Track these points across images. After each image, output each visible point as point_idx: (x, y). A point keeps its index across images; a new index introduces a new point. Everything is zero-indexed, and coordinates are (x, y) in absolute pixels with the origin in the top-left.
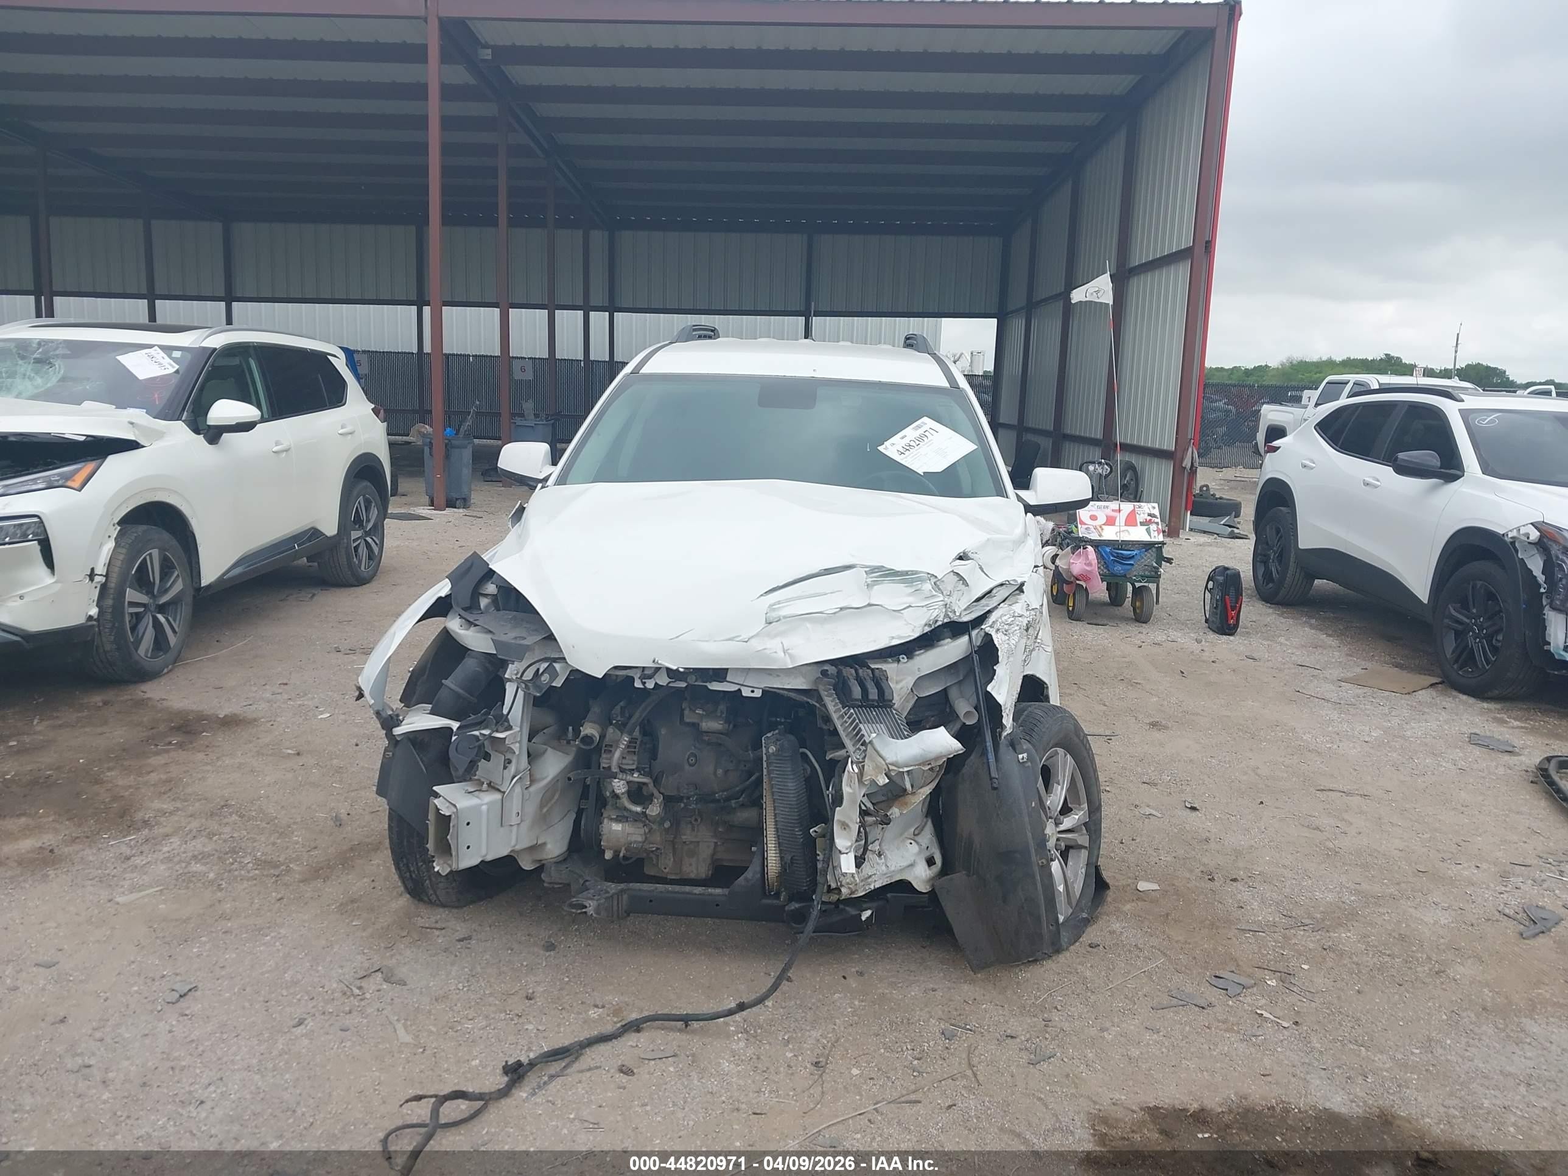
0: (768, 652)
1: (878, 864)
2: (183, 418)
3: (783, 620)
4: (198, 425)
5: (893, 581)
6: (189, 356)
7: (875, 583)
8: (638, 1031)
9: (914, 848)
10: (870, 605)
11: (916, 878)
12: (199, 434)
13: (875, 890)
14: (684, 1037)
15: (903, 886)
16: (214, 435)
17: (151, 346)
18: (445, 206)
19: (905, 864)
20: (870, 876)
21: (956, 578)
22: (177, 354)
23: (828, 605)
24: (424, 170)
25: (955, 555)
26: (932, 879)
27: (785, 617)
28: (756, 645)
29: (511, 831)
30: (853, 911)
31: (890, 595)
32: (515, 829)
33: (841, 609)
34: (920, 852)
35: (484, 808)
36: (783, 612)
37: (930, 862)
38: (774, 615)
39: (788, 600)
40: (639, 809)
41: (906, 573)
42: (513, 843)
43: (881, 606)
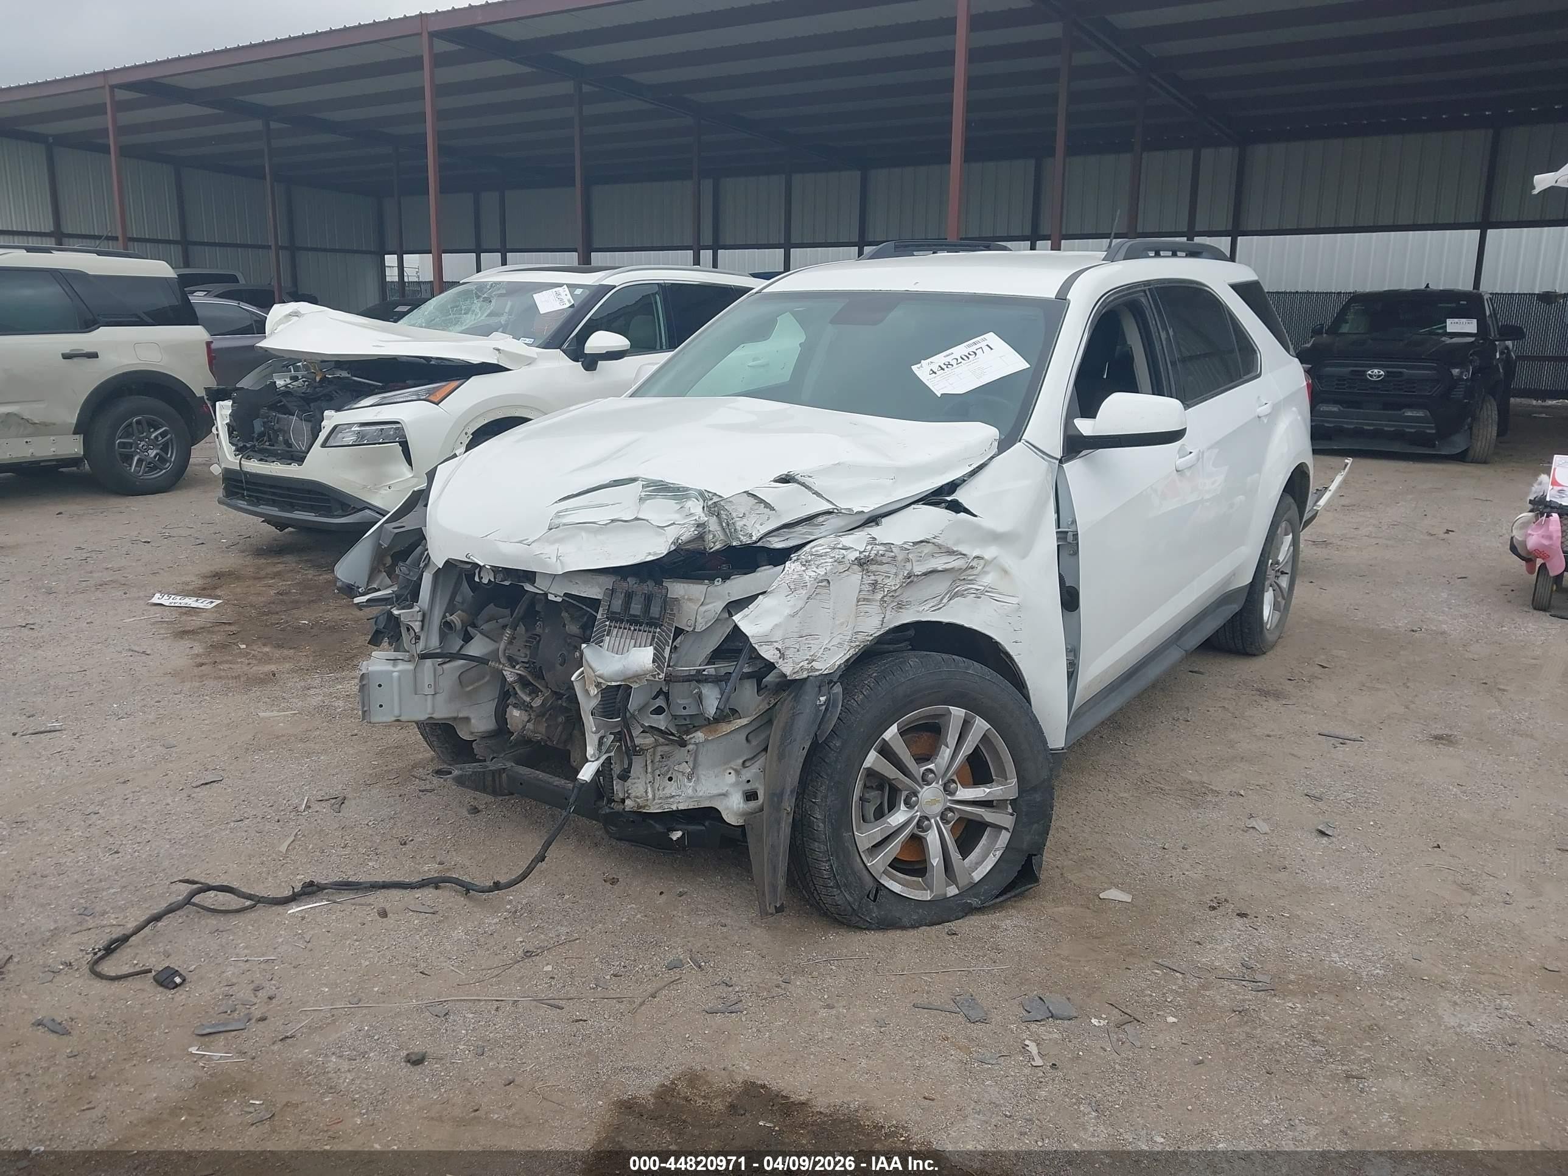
0: (543, 556)
1: (685, 786)
2: (565, 346)
3: (561, 528)
4: (577, 353)
5: (666, 497)
6: (588, 292)
7: (649, 497)
8: (437, 888)
9: (732, 778)
10: (637, 519)
11: (727, 808)
12: (578, 361)
13: (678, 811)
14: (462, 900)
15: (711, 814)
16: (590, 363)
17: (560, 285)
18: (968, 142)
19: (715, 792)
20: (673, 796)
21: (753, 501)
22: (578, 291)
23: (602, 516)
24: (949, 108)
25: (776, 475)
26: (745, 814)
27: (565, 525)
28: (536, 549)
29: (426, 700)
30: (659, 828)
31: (662, 511)
32: (429, 697)
33: (613, 521)
34: (736, 784)
35: (395, 674)
36: (565, 521)
37: (751, 796)
38: (557, 521)
39: (574, 509)
40: (528, 699)
41: (678, 489)
42: (429, 710)
43: (647, 521)
